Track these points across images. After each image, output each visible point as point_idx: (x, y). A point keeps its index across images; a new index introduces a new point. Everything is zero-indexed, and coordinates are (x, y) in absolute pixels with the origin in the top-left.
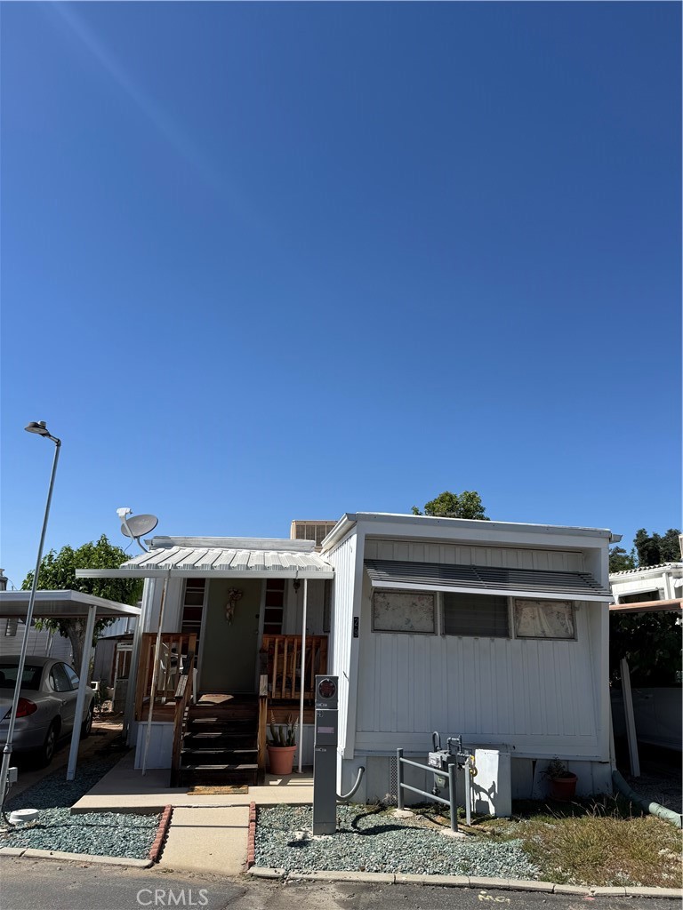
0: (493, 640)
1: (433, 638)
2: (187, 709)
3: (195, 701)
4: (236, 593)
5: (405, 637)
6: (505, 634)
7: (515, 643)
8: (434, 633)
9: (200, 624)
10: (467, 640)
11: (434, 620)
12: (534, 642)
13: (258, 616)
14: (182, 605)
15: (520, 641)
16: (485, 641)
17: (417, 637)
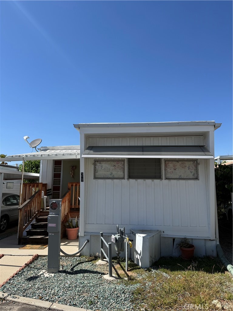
0: (153, 181)
1: (123, 180)
3: (45, 209)
4: (73, 167)
5: (110, 181)
6: (160, 177)
7: (164, 182)
8: (124, 178)
9: (60, 179)
10: (140, 181)
11: (124, 172)
12: (175, 181)
14: (53, 172)
15: (167, 181)
16: (149, 181)
17: (115, 180)
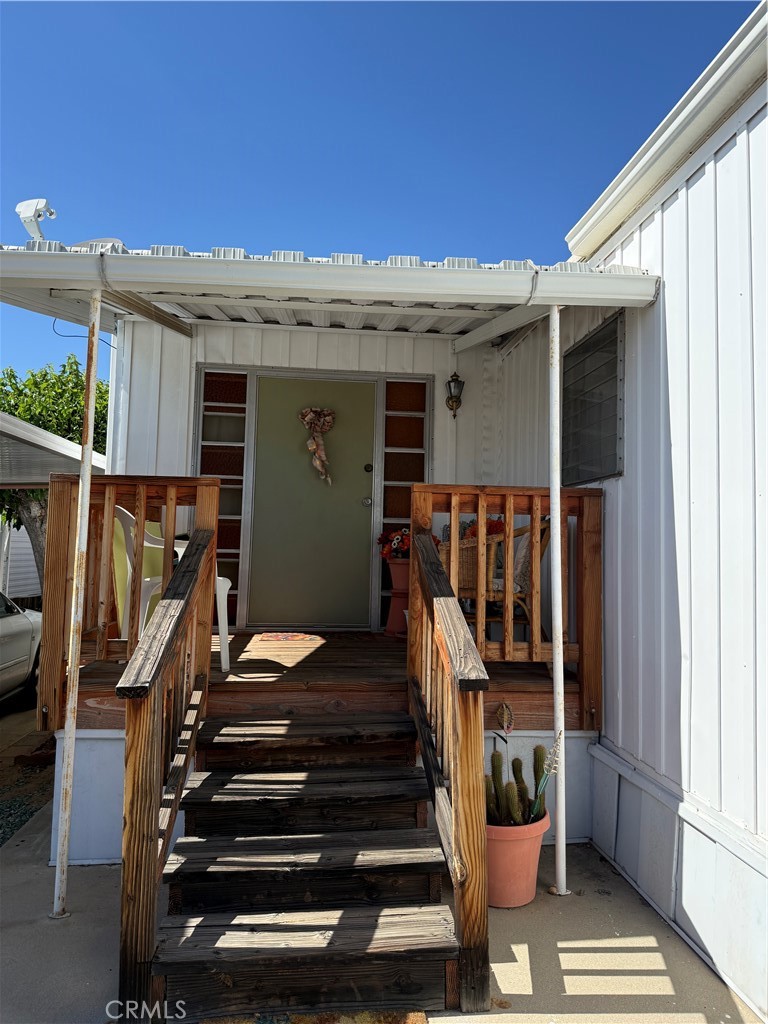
2: (196, 697)
3: (225, 664)
4: (319, 414)
9: (240, 482)
13: (369, 468)
14: (195, 441)
